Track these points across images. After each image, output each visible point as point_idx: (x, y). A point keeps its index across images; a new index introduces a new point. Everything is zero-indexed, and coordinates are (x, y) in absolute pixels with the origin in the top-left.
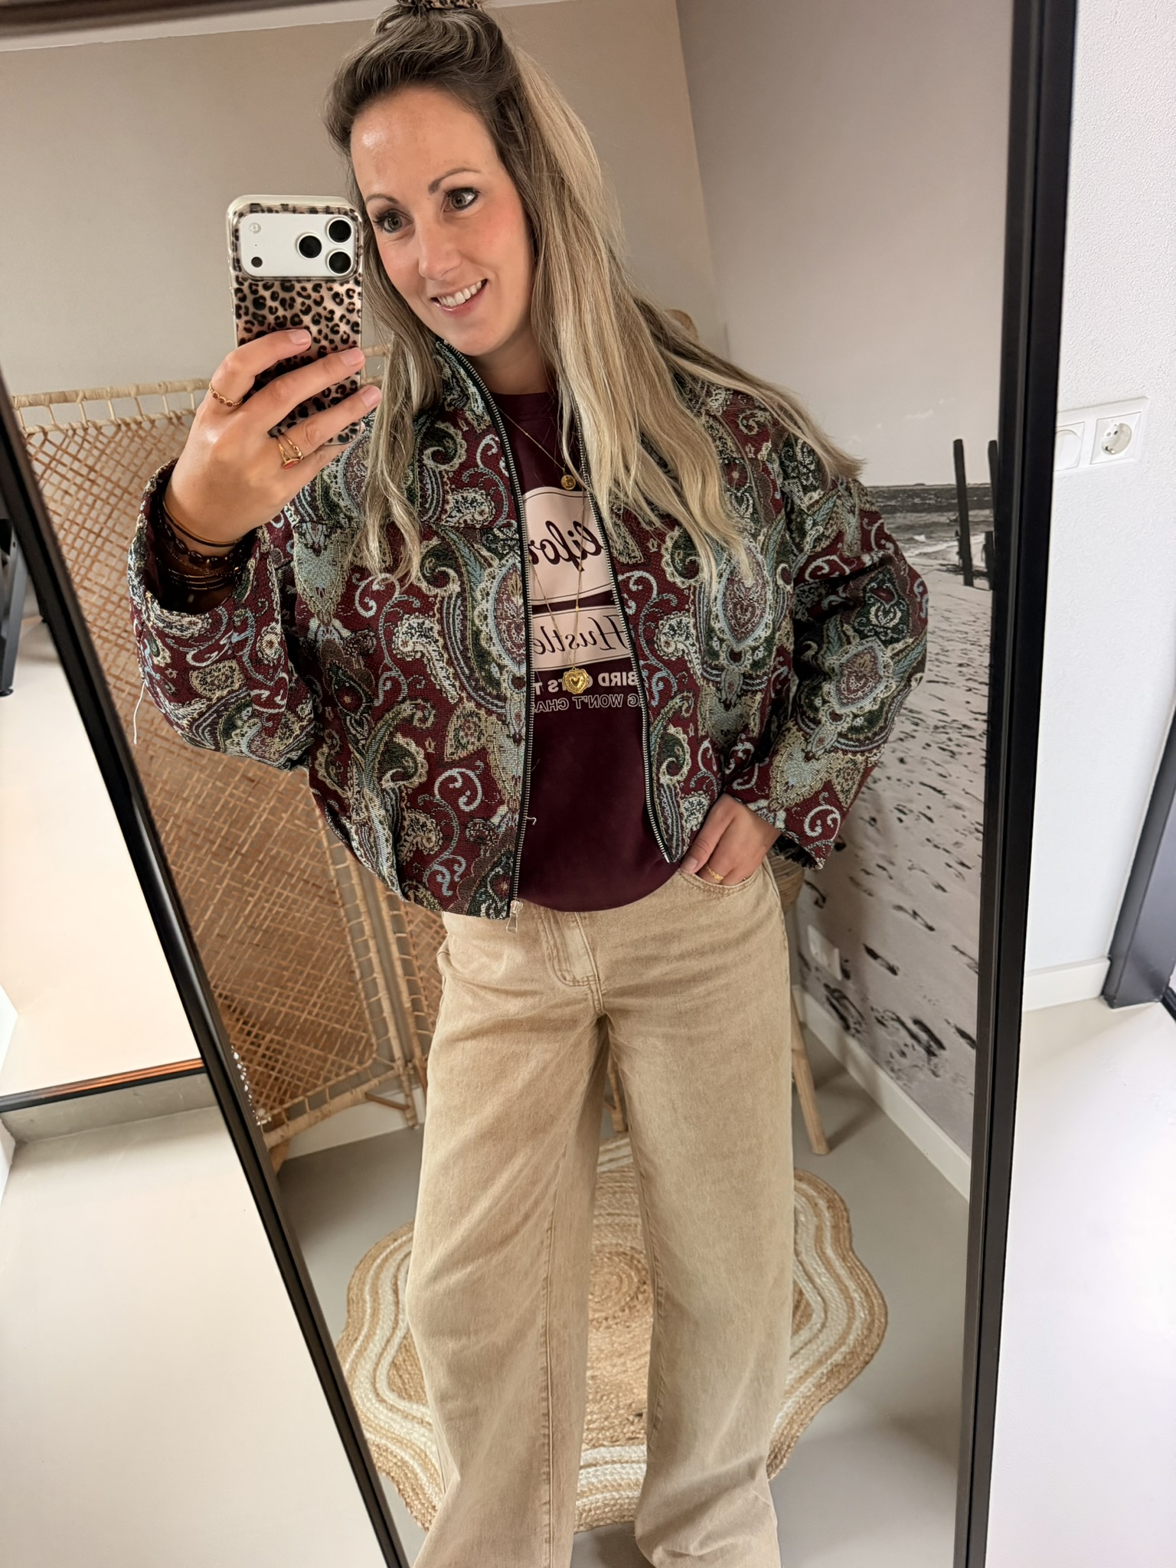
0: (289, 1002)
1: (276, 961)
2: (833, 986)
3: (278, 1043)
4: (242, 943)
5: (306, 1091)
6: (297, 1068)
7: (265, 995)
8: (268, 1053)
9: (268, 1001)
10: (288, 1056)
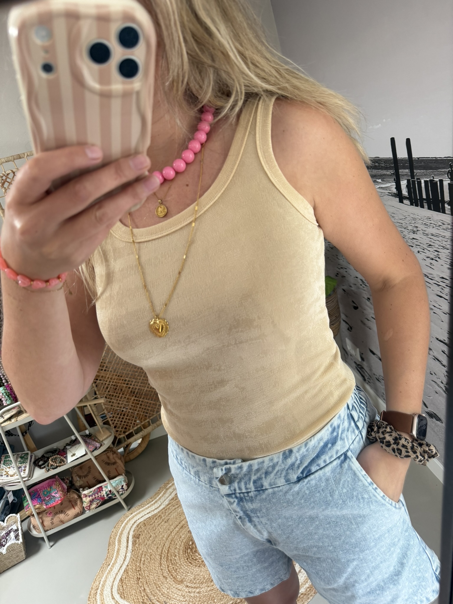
0: (139, 384)
1: (132, 369)
2: (358, 363)
3: (137, 400)
4: (118, 364)
5: (149, 417)
6: (145, 409)
7: (130, 383)
8: (133, 405)
9: (131, 385)
10: (141, 405)
